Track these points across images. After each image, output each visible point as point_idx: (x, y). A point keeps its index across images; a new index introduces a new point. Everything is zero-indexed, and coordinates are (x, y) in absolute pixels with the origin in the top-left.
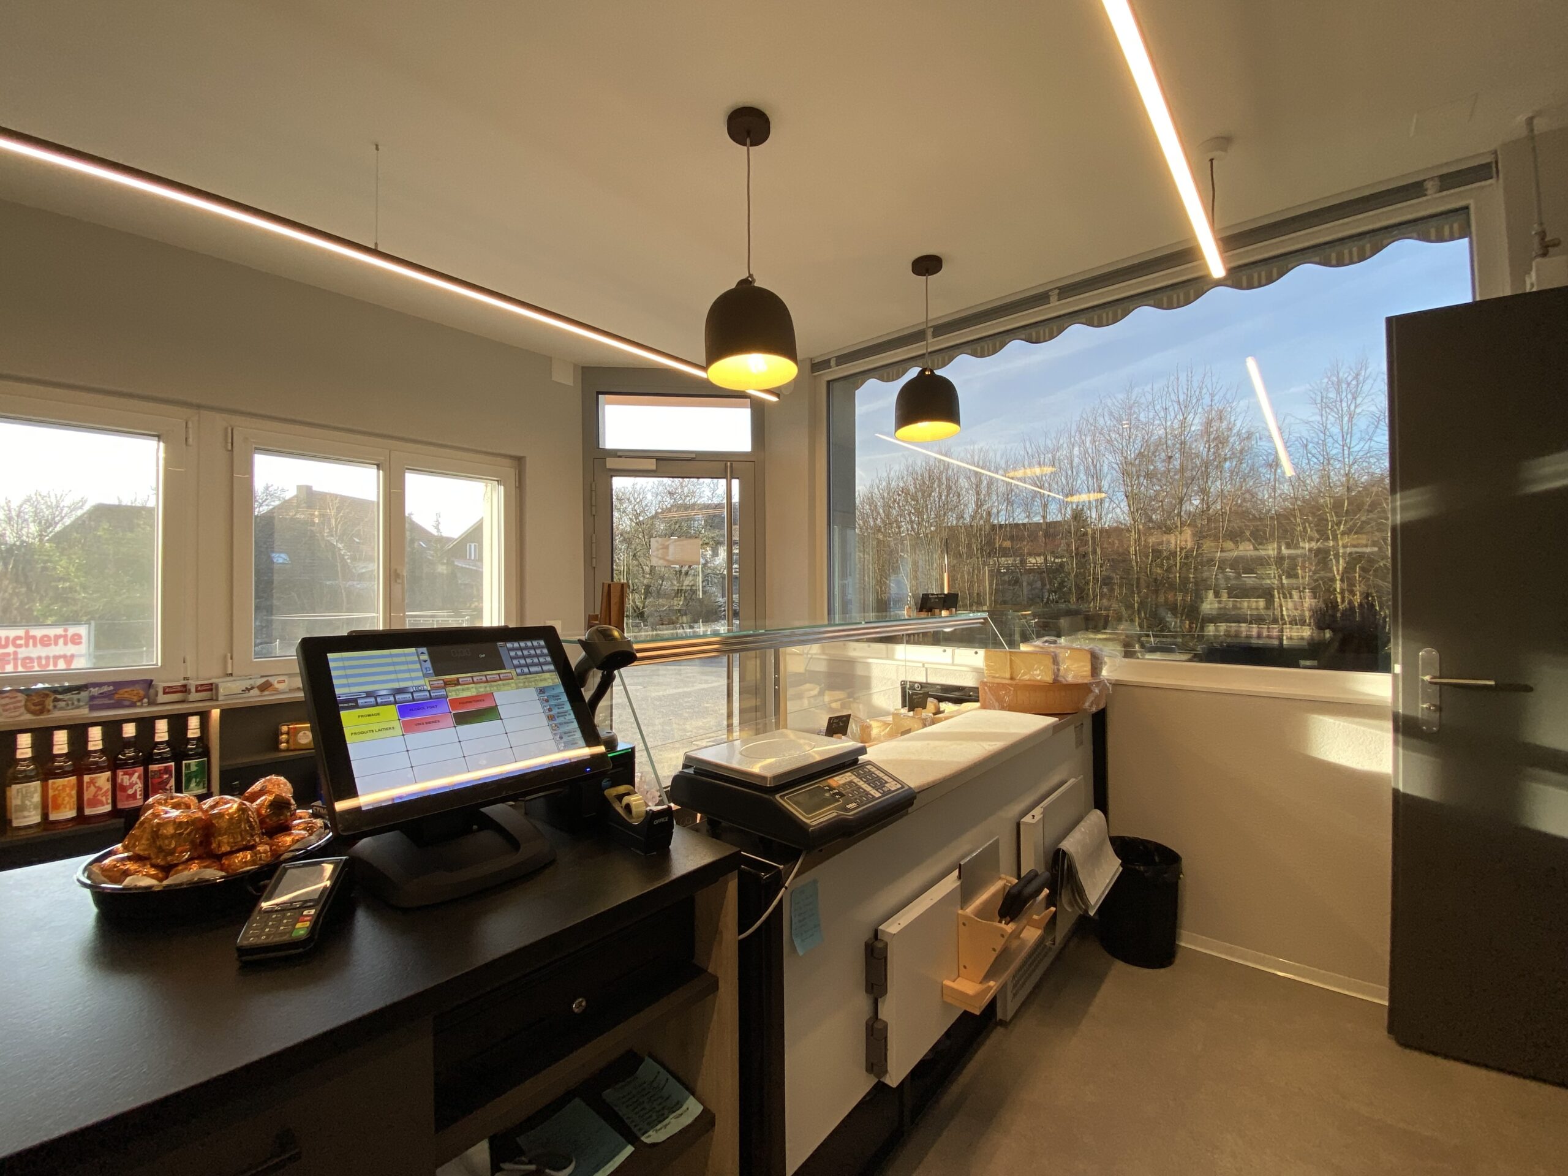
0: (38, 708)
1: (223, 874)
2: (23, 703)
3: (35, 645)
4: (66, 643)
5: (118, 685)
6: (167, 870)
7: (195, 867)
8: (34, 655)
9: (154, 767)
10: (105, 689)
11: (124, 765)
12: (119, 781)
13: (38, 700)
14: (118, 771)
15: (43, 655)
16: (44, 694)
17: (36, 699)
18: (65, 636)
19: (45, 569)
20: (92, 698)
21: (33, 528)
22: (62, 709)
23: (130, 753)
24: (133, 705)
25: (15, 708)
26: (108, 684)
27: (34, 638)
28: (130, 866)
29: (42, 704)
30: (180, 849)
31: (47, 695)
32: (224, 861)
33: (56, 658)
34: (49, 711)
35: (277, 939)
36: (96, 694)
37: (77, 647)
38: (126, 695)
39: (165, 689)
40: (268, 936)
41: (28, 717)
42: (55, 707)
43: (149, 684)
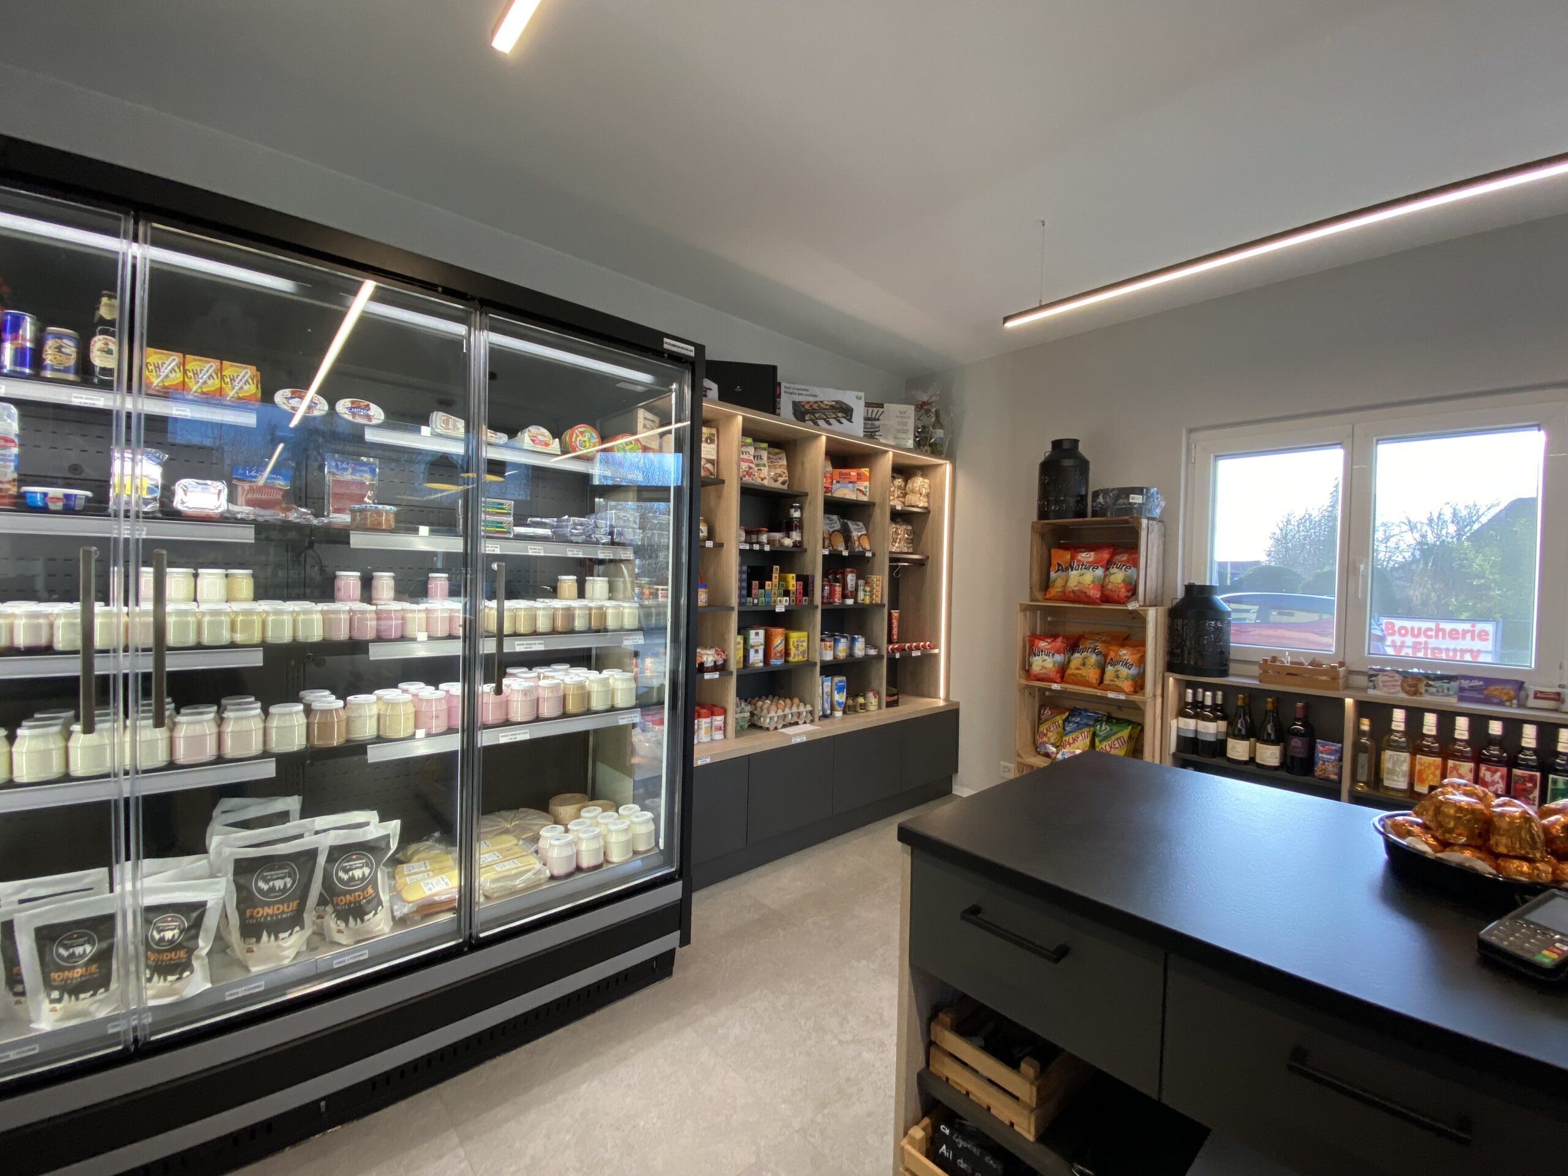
0: (1412, 689)
1: (1494, 872)
2: (1399, 683)
3: (1444, 637)
4: (1473, 638)
5: (1489, 682)
6: (1445, 845)
7: (1468, 854)
8: (1443, 646)
9: (1517, 772)
10: (1476, 683)
11: (1487, 761)
12: (1481, 775)
13: (1413, 682)
14: (1481, 765)
15: (1451, 647)
16: (1417, 678)
17: (1410, 681)
18: (1473, 632)
19: (1462, 566)
20: (1462, 689)
21: (1452, 529)
22: (1432, 694)
23: (1495, 751)
24: (1501, 703)
25: (1393, 686)
26: (1479, 679)
27: (1443, 630)
28: (1416, 829)
29: (1416, 686)
30: (1458, 831)
31: (1420, 680)
32: (1501, 862)
33: (1463, 651)
34: (1421, 694)
35: (1519, 952)
36: (1466, 686)
37: (1484, 643)
38: (1496, 693)
39: (1536, 693)
40: (1511, 943)
41: (1403, 695)
42: (1427, 691)
43: (1520, 685)
